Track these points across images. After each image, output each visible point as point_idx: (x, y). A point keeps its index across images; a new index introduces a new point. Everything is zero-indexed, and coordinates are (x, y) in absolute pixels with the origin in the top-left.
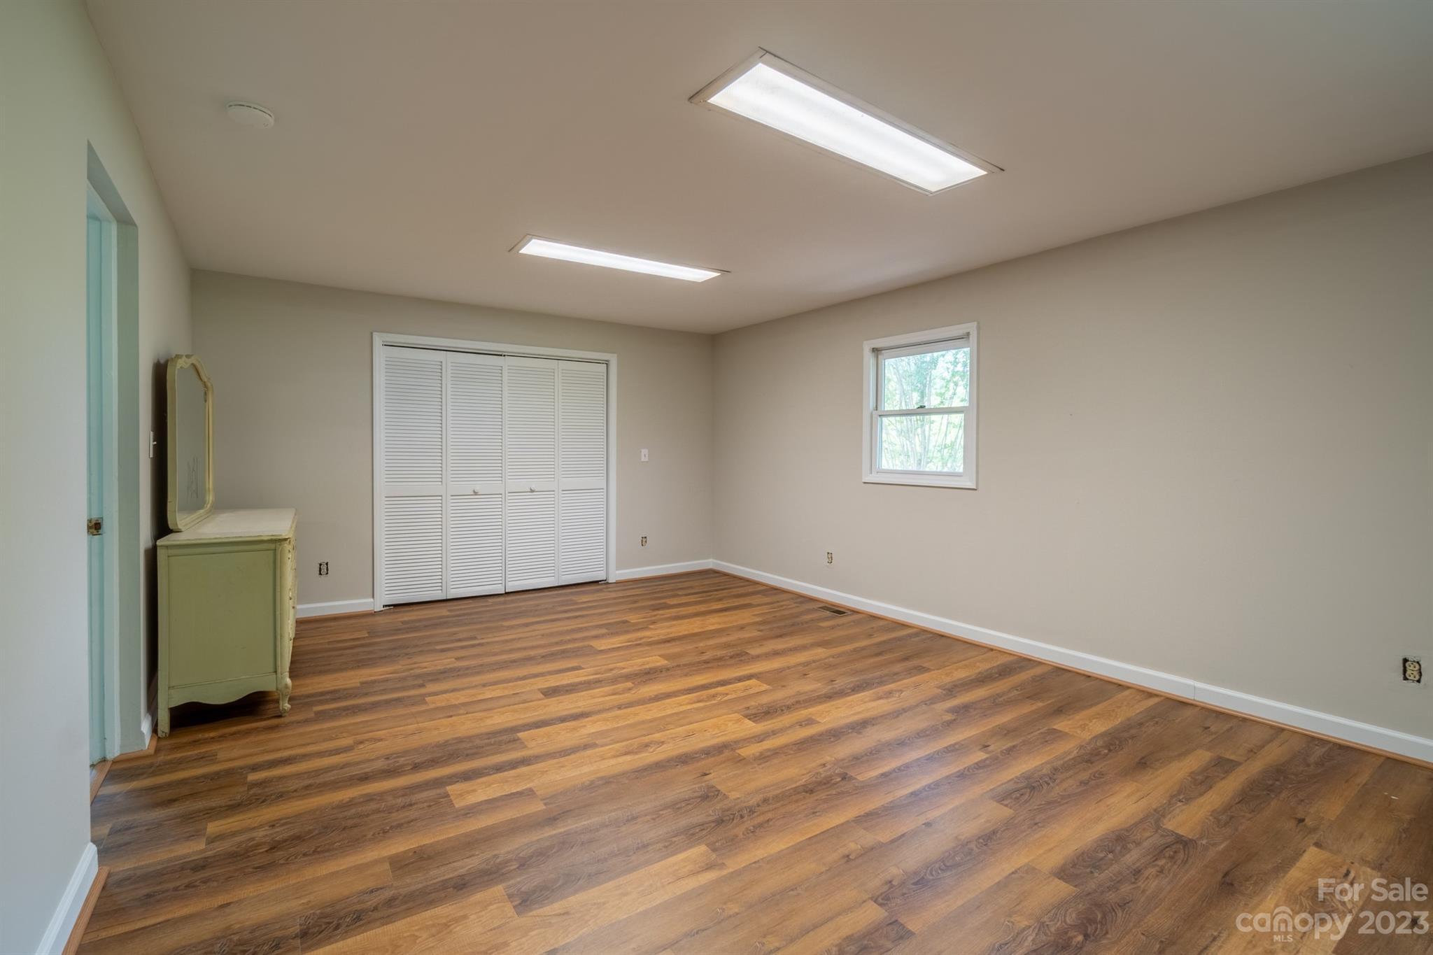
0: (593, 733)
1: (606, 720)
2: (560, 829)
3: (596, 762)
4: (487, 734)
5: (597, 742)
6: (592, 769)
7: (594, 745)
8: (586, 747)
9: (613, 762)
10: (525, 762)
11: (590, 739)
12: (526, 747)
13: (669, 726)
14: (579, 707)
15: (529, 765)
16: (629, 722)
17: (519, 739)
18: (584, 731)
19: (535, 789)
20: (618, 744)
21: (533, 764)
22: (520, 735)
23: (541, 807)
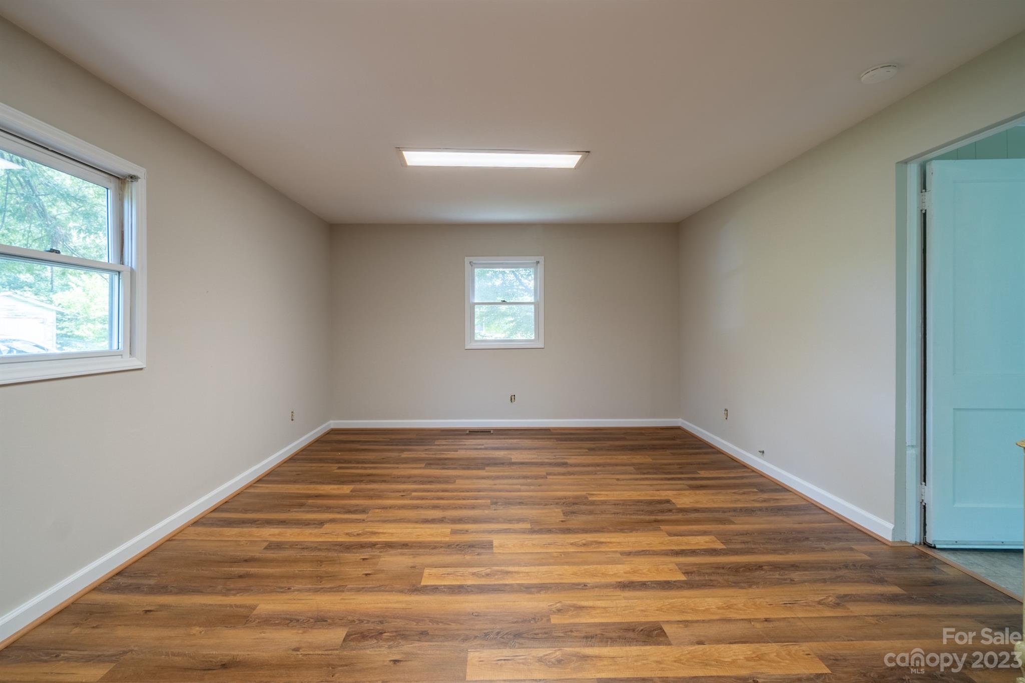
0: (620, 564)
1: (604, 575)
2: (653, 517)
3: (625, 542)
4: (713, 586)
5: (619, 555)
6: (629, 539)
7: (623, 553)
8: (629, 554)
9: (613, 540)
10: (677, 553)
11: (624, 560)
12: (677, 564)
13: (556, 555)
14: (625, 598)
15: (672, 550)
16: (586, 567)
17: (684, 573)
18: (627, 567)
19: (667, 535)
20: (604, 550)
21: (670, 550)
22: (683, 578)
23: (662, 527)
